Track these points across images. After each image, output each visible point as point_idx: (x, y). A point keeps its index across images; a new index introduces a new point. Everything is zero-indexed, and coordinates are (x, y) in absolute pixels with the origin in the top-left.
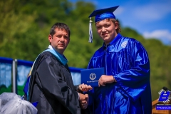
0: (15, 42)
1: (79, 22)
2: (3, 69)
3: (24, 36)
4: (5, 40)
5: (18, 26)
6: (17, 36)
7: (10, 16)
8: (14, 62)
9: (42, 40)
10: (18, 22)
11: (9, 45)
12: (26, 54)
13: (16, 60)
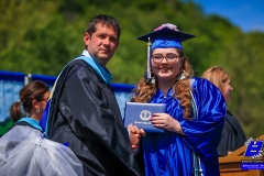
0: (28, 45)
1: (133, 9)
2: (9, 91)
3: (43, 35)
4: (11, 44)
5: (31, 19)
6: (31, 36)
7: (18, 4)
8: (26, 79)
9: (72, 41)
10: (31, 13)
11: (18, 52)
12: (45, 65)
13: (30, 75)
